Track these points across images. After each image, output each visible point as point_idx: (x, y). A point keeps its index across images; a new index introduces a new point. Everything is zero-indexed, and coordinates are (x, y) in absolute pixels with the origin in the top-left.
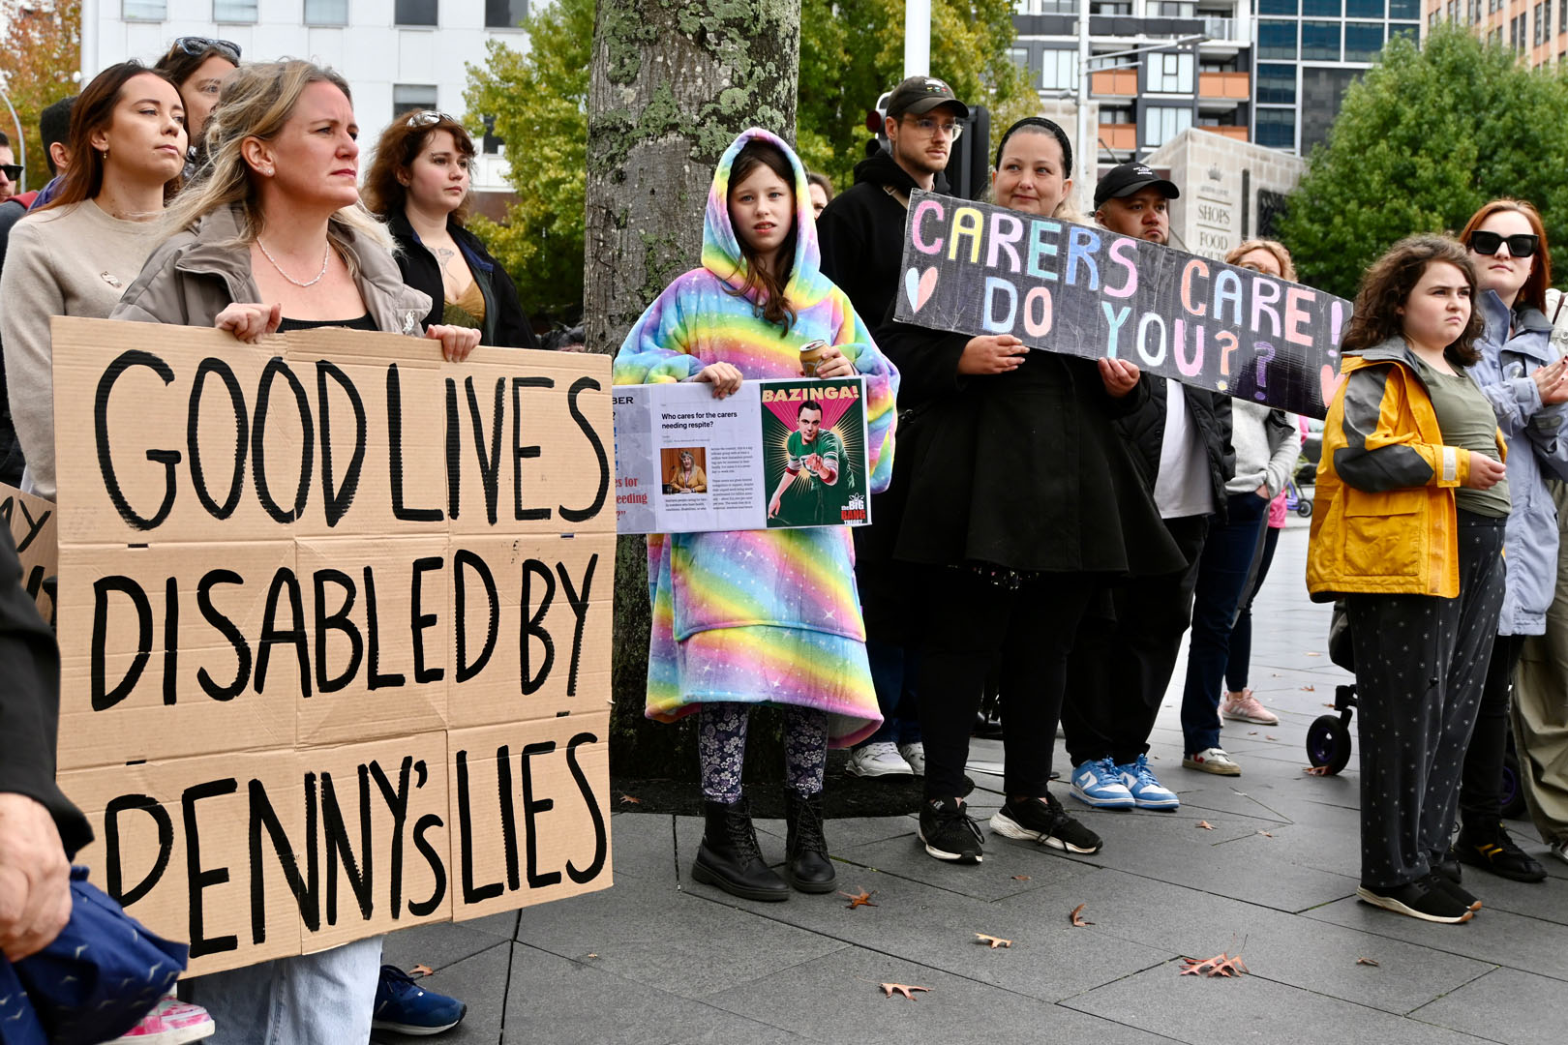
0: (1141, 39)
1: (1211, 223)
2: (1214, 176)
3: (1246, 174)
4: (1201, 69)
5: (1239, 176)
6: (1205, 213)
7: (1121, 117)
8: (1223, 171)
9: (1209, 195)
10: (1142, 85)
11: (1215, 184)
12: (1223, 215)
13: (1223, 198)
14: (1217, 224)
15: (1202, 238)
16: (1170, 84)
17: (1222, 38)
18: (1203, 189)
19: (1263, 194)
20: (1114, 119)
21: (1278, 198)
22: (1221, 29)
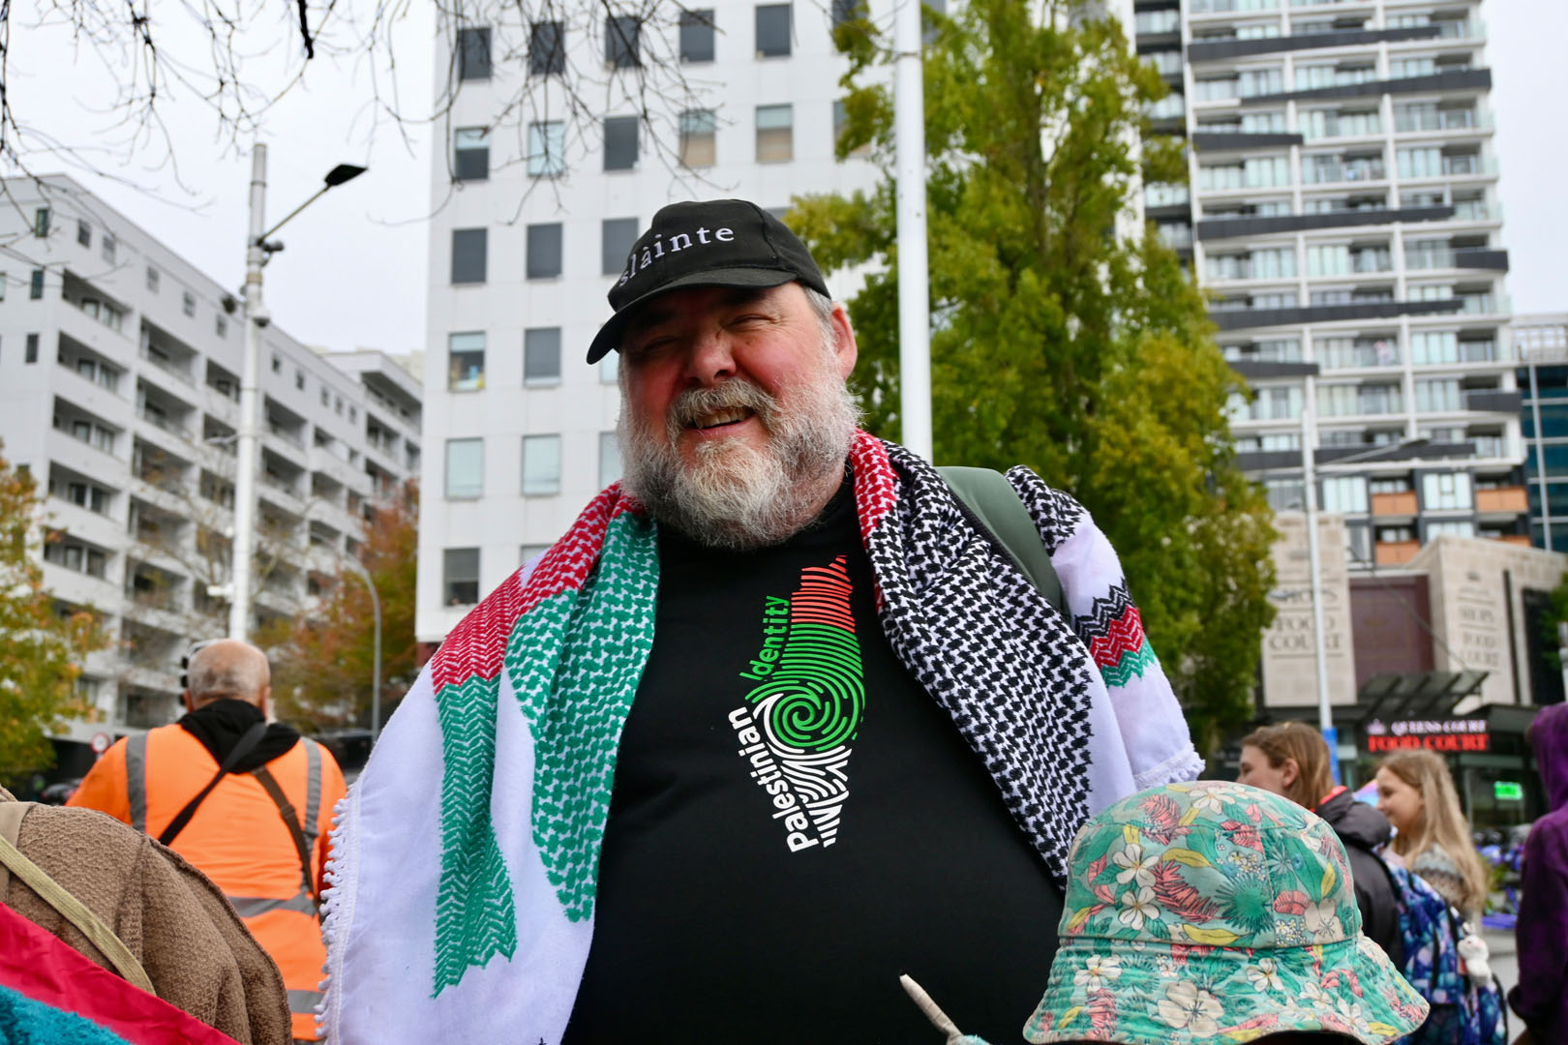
0: (1416, 463)
1: (1472, 622)
2: (1473, 577)
3: (1506, 575)
4: (1478, 486)
5: (1499, 577)
6: (1467, 614)
7: (1404, 535)
8: (1482, 572)
9: (1469, 595)
10: (1421, 504)
11: (1475, 586)
12: (1485, 615)
13: (1484, 598)
14: (1480, 623)
15: (1467, 638)
16: (1448, 503)
17: (1494, 456)
18: (1463, 590)
19: (1527, 592)
20: (1398, 536)
21: (1541, 595)
22: (1493, 449)
